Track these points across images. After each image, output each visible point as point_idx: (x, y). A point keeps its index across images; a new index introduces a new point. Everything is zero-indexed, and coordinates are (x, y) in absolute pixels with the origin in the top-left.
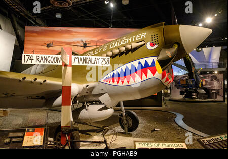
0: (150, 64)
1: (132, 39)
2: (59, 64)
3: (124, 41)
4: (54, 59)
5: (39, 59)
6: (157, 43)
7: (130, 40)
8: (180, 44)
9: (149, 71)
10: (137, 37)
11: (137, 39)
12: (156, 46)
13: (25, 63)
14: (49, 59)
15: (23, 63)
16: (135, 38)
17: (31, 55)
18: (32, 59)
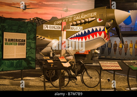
0: (98, 30)
1: (88, 15)
2: (60, 30)
3: (83, 16)
4: (57, 28)
5: (51, 27)
6: (102, 19)
7: (87, 16)
8: (114, 19)
9: (98, 34)
10: (91, 14)
11: (91, 16)
12: (102, 21)
13: (45, 29)
14: (55, 27)
15: (44, 29)
16: (90, 15)
17: (47, 25)
18: (48, 27)
